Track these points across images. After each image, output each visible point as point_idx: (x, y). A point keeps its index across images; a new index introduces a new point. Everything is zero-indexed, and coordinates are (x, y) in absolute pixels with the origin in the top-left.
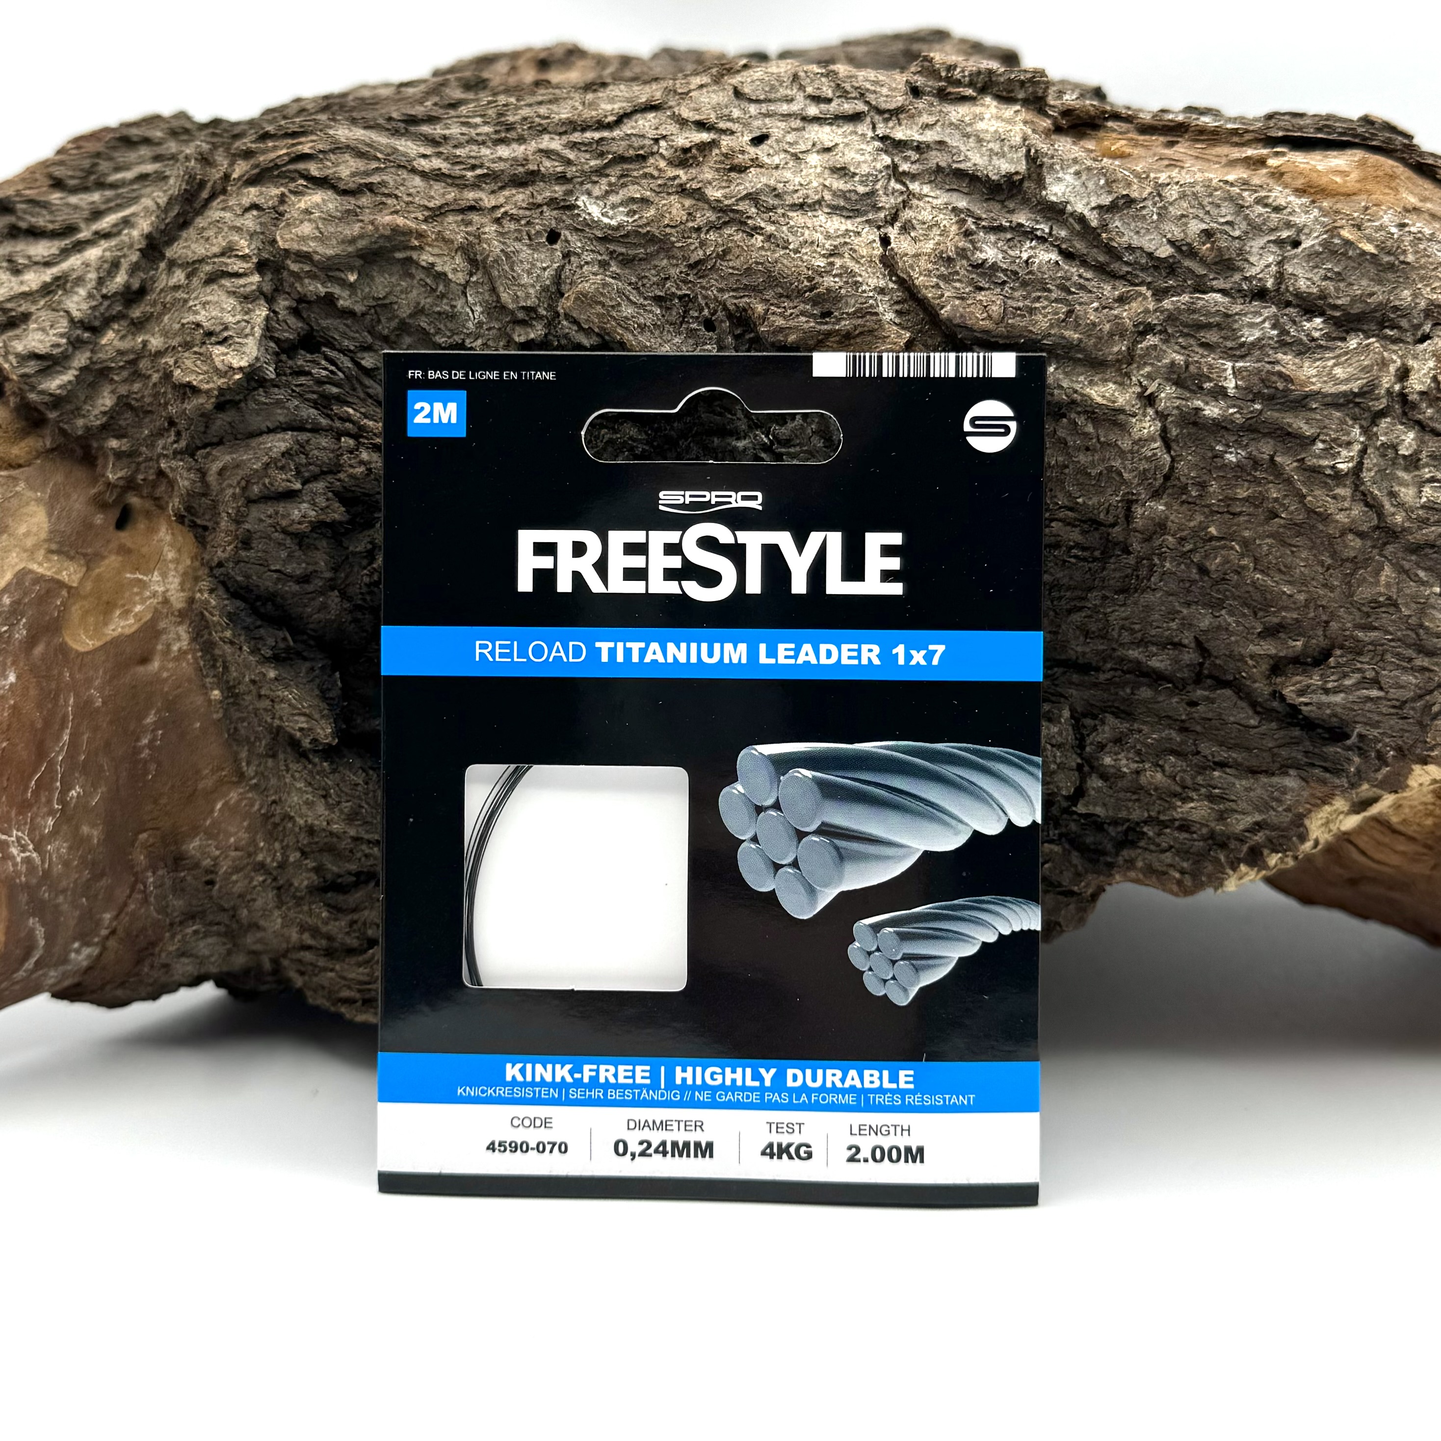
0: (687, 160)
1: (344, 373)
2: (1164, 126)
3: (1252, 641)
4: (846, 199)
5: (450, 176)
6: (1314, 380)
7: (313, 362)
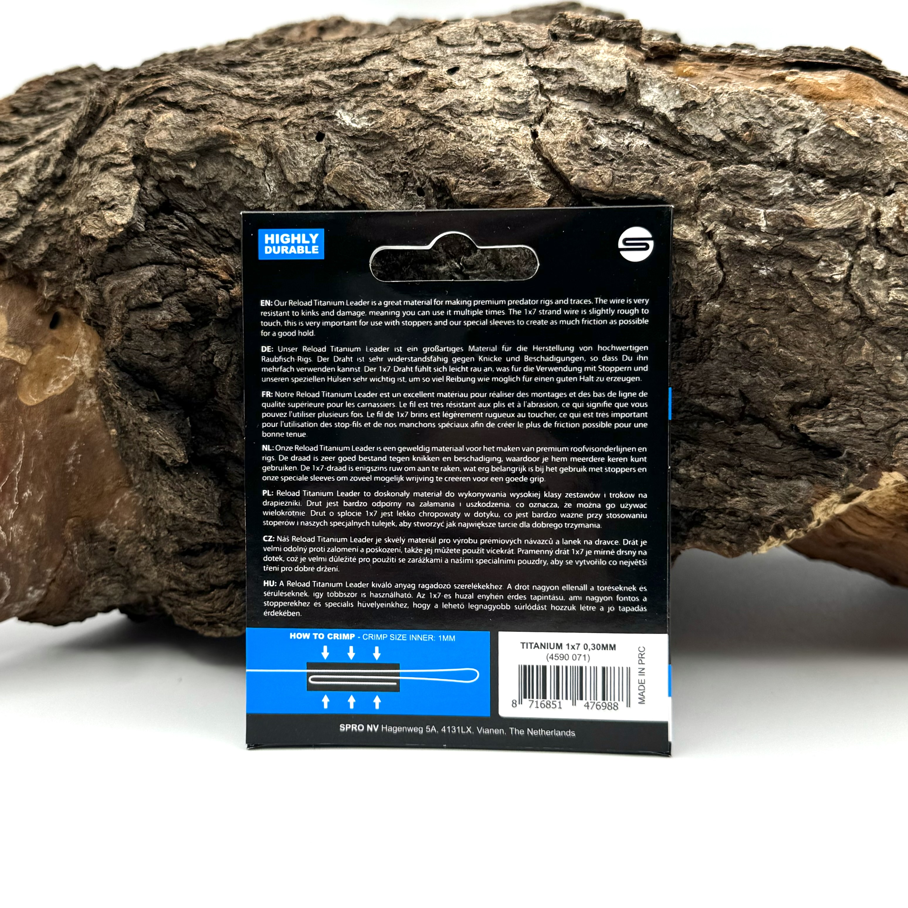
0: (406, 85)
1: (188, 227)
2: (718, 56)
3: (777, 392)
4: (509, 107)
5: (255, 99)
6: (818, 220)
7: (169, 220)
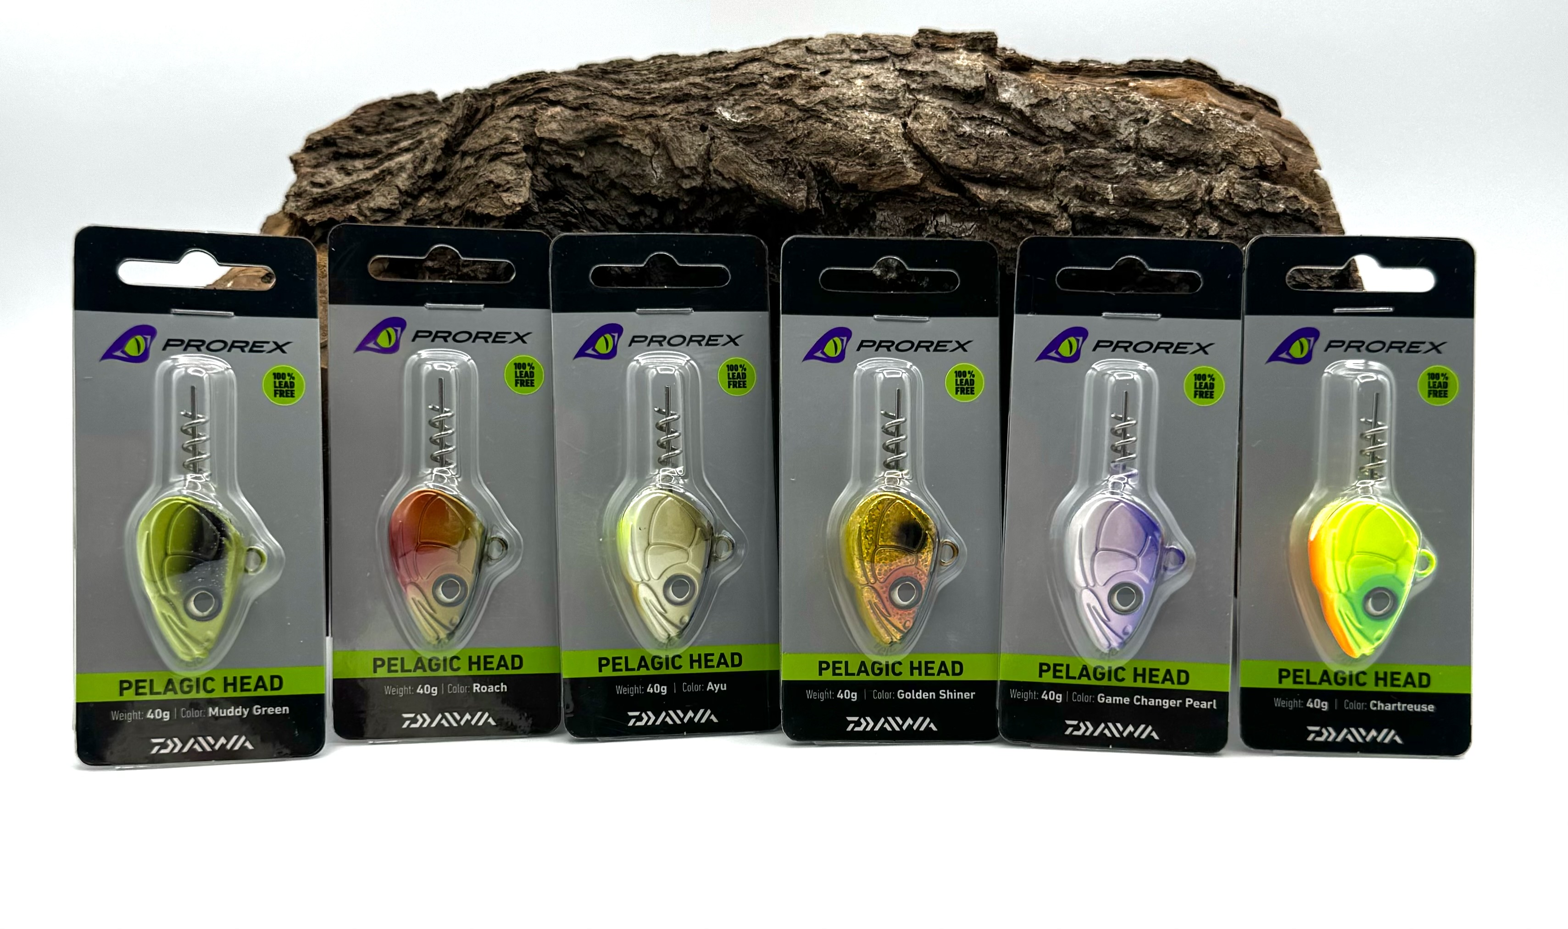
0: (782, 85)
1: (578, 210)
2: (1067, 69)
4: (880, 103)
6: (1159, 193)
